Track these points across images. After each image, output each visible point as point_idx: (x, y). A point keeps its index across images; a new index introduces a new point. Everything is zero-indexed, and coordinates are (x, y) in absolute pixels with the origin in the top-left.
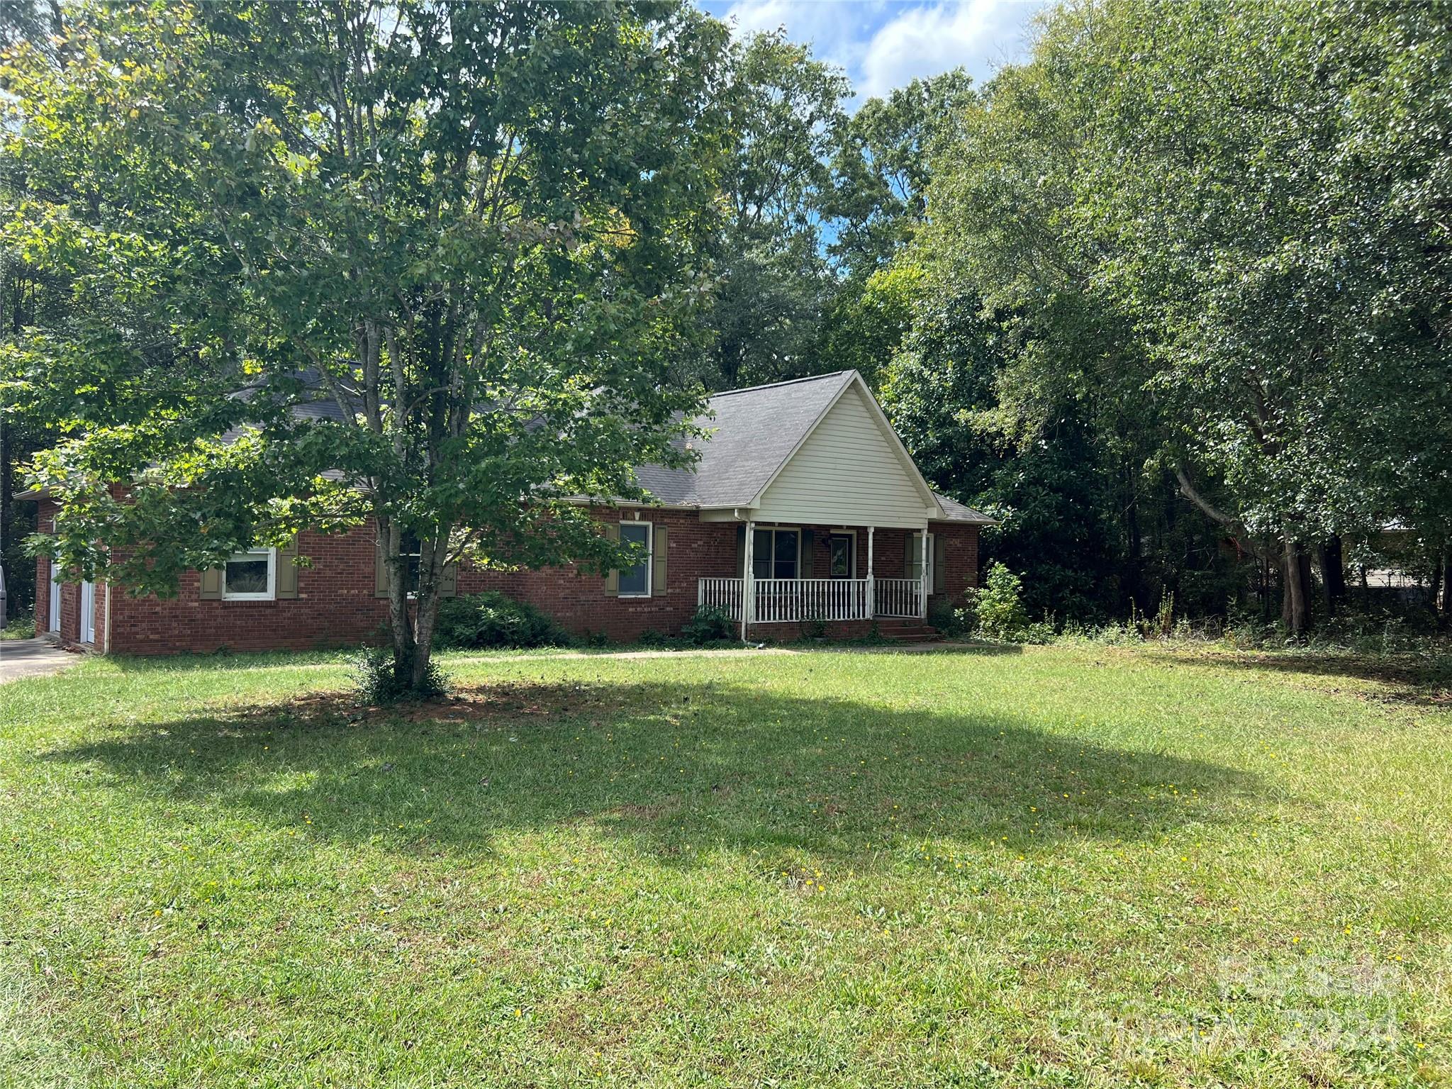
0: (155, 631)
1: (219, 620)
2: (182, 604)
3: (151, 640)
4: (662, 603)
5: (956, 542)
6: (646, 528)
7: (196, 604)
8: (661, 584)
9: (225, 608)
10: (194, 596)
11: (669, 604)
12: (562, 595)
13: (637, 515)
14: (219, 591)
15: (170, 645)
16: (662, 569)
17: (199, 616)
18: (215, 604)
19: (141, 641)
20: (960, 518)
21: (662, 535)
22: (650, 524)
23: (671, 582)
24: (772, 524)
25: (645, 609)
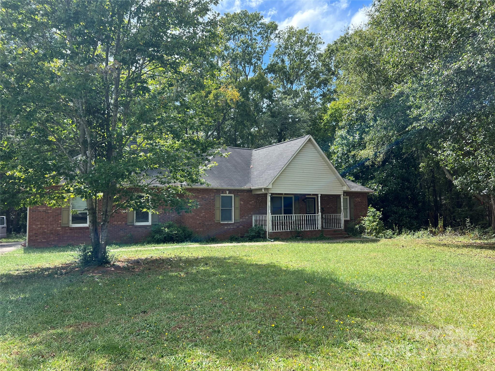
0: (44, 238)
1: (68, 234)
2: (54, 229)
3: (43, 242)
4: (238, 225)
5: (358, 200)
6: (231, 197)
7: (60, 228)
8: (237, 218)
9: (71, 229)
10: (59, 226)
11: (241, 225)
12: (198, 222)
13: (227, 192)
14: (68, 223)
15: (50, 243)
16: (238, 211)
17: (61, 233)
18: (67, 228)
19: (39, 242)
20: (359, 190)
21: (238, 199)
22: (233, 195)
23: (241, 216)
24: (282, 194)
25: (232, 227)
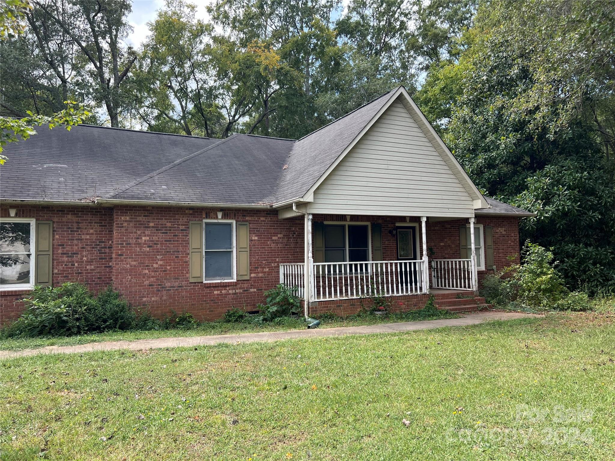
4: (246, 285)
5: (502, 230)
6: (230, 225)
8: (244, 271)
11: (252, 286)
12: (147, 283)
13: (220, 215)
16: (245, 257)
20: (503, 212)
21: (245, 230)
22: (234, 222)
23: (254, 267)
25: (230, 292)
